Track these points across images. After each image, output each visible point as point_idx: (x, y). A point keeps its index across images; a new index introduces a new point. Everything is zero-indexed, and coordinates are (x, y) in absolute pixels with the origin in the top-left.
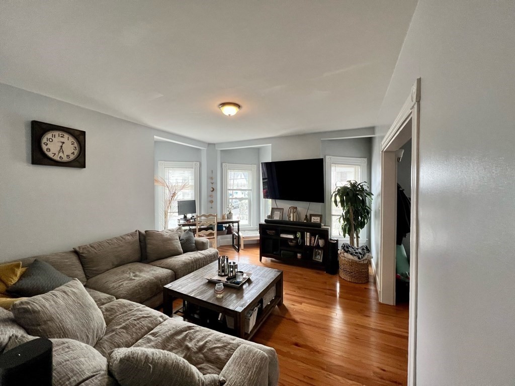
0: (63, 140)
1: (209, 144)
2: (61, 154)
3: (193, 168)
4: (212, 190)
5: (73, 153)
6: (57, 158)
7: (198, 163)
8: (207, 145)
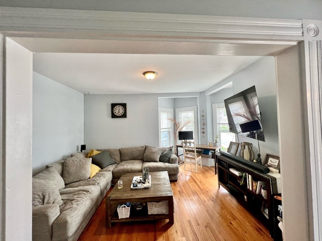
0: (119, 108)
1: (200, 93)
2: (119, 113)
3: (193, 110)
4: (203, 124)
5: (123, 112)
6: (118, 115)
7: (196, 107)
8: (199, 94)
